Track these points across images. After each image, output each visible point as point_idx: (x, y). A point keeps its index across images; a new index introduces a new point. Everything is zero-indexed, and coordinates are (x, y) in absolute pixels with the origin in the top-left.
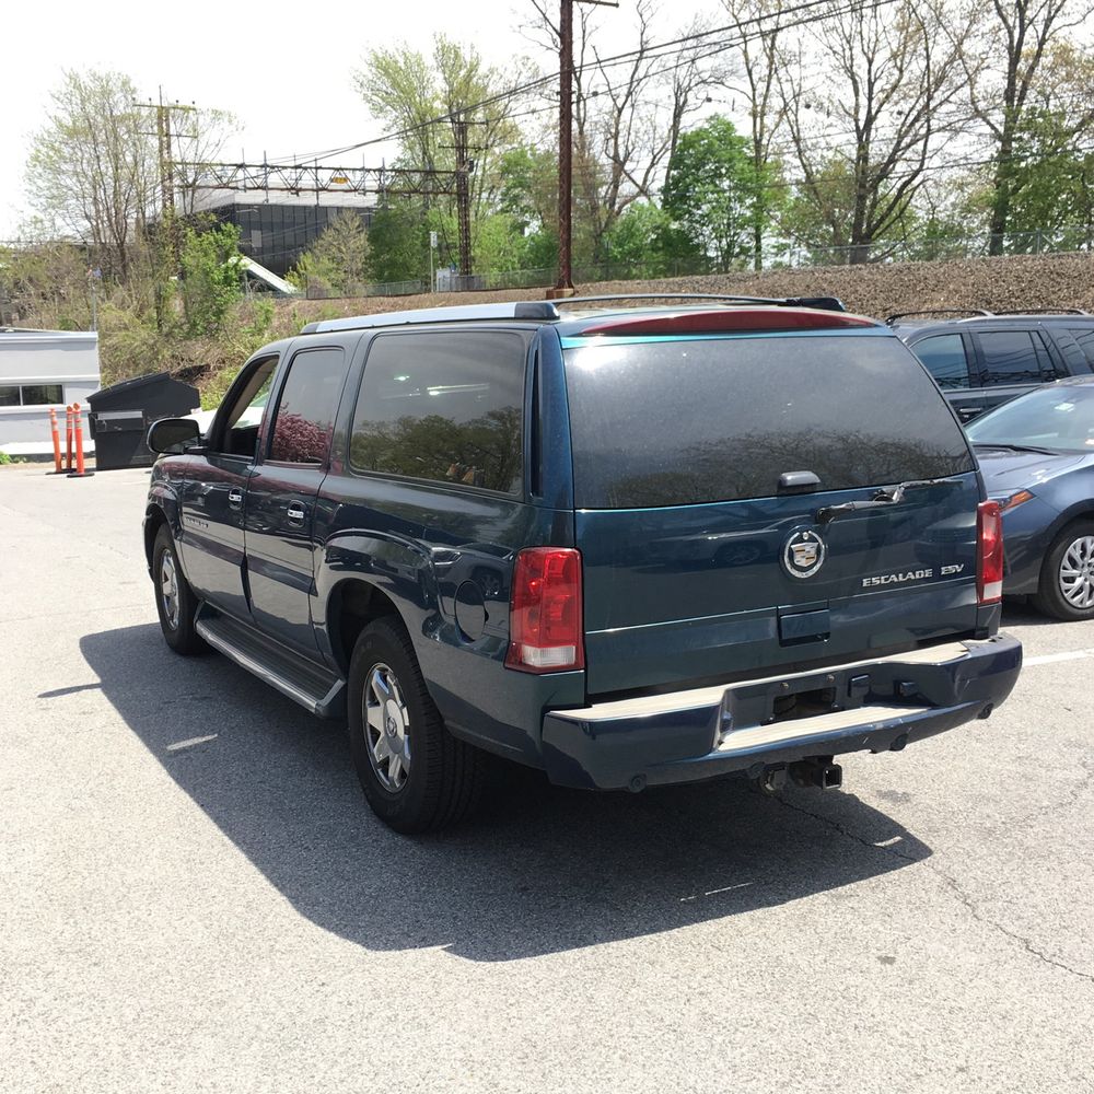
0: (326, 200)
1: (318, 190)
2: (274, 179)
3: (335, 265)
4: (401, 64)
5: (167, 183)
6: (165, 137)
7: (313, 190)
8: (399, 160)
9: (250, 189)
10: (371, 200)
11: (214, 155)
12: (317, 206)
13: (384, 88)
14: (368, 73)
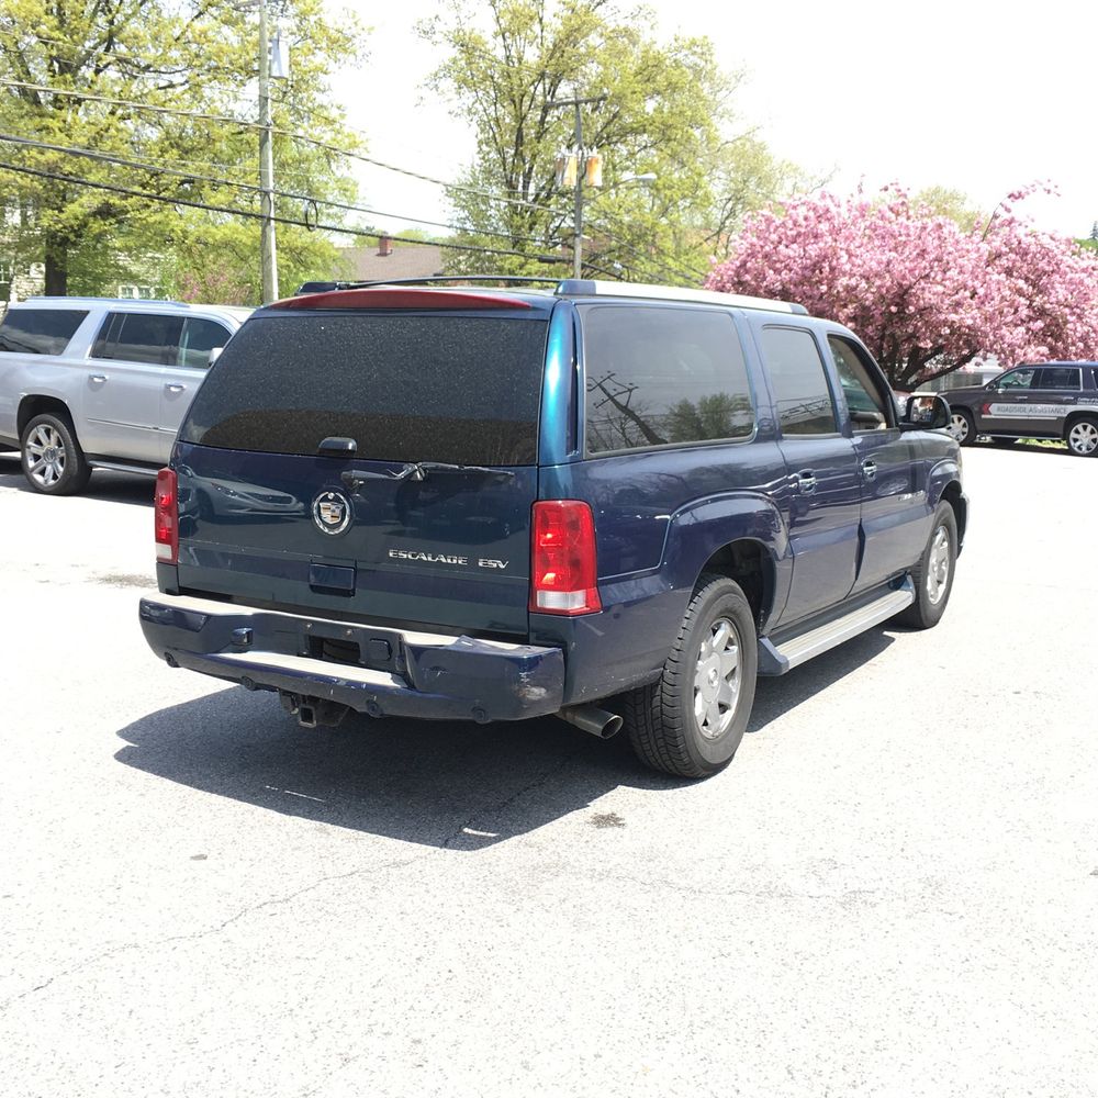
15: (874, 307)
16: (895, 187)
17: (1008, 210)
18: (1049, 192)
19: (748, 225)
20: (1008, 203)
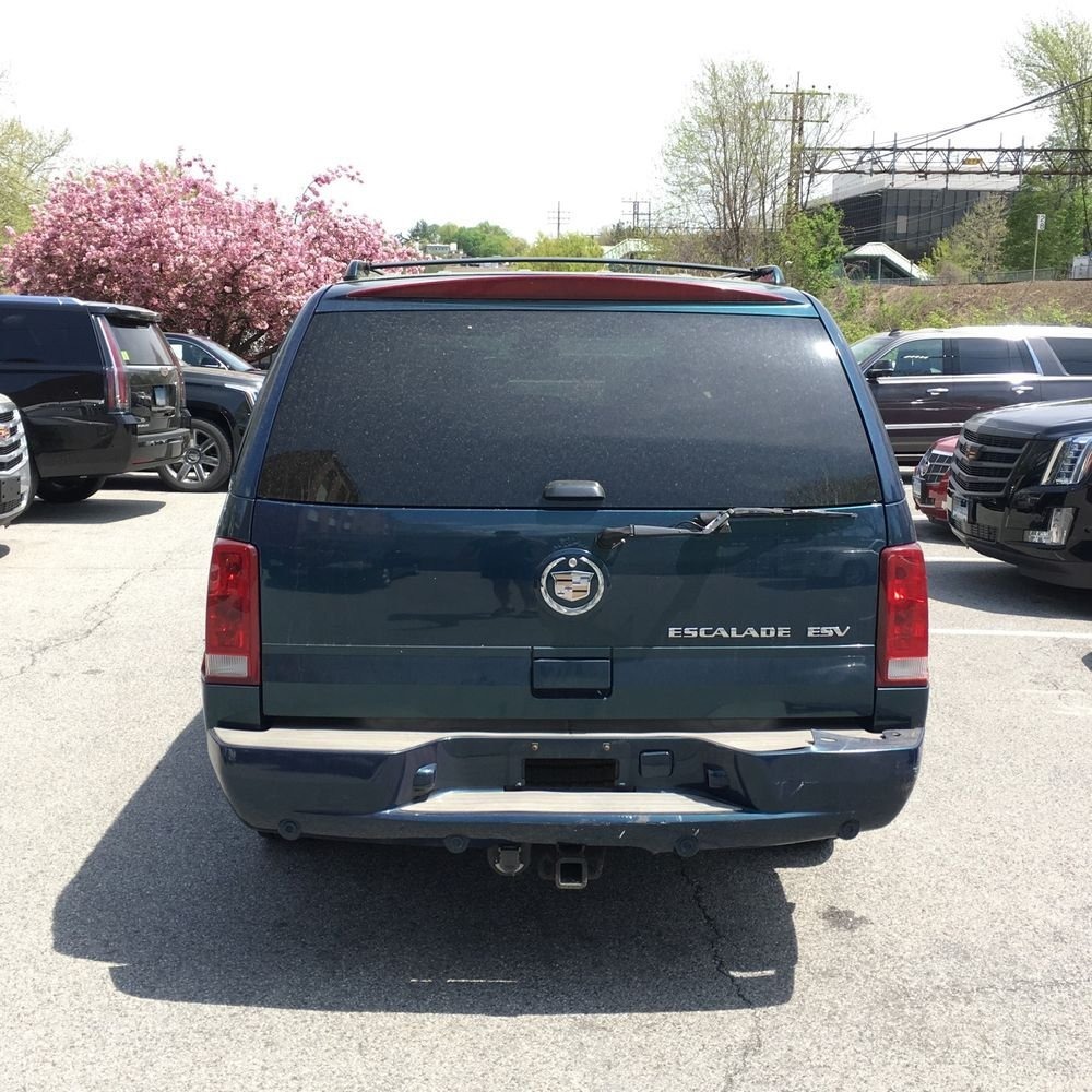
0: (956, 183)
1: (947, 173)
2: (903, 162)
3: (972, 252)
4: (1063, 36)
5: (795, 169)
6: (798, 124)
7: (943, 173)
8: (1051, 139)
9: (877, 173)
10: (1012, 183)
11: (835, 139)
12: (945, 189)
13: (1042, 63)
14: (1025, 47)
15: (208, 287)
16: (199, 162)
17: (316, 194)
18: (353, 178)
19: (58, 194)
20: (315, 185)
